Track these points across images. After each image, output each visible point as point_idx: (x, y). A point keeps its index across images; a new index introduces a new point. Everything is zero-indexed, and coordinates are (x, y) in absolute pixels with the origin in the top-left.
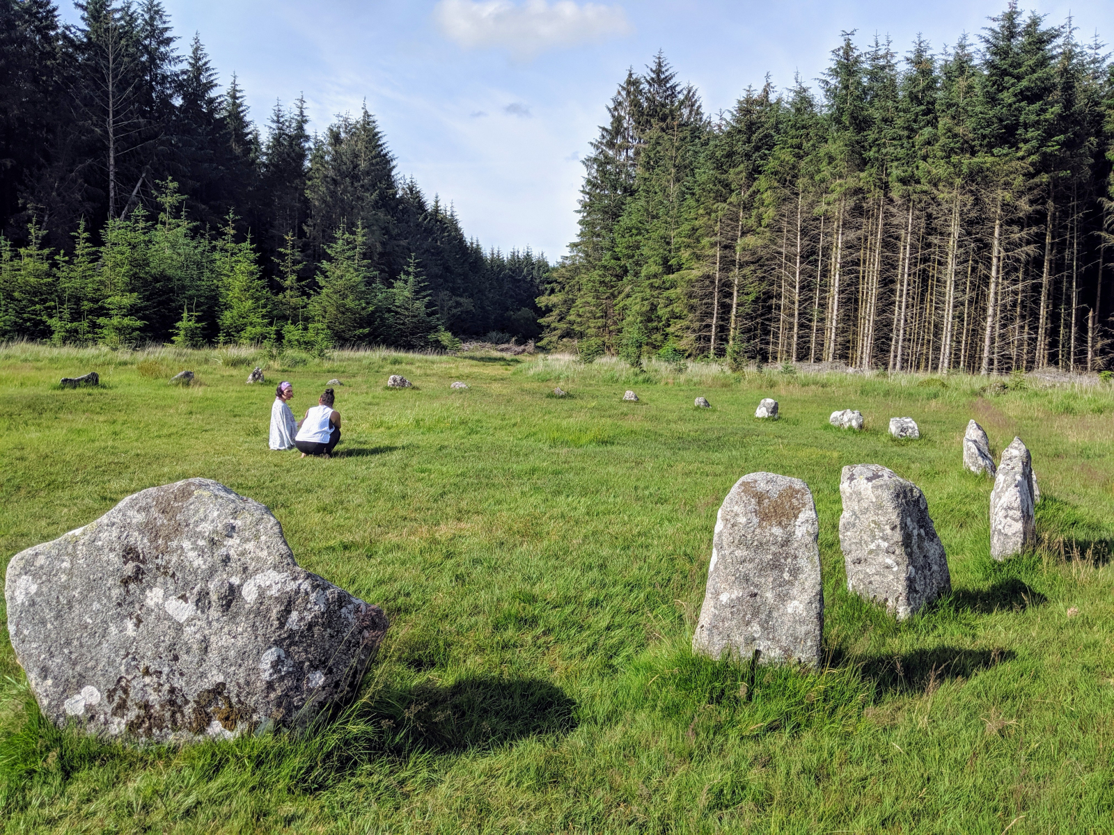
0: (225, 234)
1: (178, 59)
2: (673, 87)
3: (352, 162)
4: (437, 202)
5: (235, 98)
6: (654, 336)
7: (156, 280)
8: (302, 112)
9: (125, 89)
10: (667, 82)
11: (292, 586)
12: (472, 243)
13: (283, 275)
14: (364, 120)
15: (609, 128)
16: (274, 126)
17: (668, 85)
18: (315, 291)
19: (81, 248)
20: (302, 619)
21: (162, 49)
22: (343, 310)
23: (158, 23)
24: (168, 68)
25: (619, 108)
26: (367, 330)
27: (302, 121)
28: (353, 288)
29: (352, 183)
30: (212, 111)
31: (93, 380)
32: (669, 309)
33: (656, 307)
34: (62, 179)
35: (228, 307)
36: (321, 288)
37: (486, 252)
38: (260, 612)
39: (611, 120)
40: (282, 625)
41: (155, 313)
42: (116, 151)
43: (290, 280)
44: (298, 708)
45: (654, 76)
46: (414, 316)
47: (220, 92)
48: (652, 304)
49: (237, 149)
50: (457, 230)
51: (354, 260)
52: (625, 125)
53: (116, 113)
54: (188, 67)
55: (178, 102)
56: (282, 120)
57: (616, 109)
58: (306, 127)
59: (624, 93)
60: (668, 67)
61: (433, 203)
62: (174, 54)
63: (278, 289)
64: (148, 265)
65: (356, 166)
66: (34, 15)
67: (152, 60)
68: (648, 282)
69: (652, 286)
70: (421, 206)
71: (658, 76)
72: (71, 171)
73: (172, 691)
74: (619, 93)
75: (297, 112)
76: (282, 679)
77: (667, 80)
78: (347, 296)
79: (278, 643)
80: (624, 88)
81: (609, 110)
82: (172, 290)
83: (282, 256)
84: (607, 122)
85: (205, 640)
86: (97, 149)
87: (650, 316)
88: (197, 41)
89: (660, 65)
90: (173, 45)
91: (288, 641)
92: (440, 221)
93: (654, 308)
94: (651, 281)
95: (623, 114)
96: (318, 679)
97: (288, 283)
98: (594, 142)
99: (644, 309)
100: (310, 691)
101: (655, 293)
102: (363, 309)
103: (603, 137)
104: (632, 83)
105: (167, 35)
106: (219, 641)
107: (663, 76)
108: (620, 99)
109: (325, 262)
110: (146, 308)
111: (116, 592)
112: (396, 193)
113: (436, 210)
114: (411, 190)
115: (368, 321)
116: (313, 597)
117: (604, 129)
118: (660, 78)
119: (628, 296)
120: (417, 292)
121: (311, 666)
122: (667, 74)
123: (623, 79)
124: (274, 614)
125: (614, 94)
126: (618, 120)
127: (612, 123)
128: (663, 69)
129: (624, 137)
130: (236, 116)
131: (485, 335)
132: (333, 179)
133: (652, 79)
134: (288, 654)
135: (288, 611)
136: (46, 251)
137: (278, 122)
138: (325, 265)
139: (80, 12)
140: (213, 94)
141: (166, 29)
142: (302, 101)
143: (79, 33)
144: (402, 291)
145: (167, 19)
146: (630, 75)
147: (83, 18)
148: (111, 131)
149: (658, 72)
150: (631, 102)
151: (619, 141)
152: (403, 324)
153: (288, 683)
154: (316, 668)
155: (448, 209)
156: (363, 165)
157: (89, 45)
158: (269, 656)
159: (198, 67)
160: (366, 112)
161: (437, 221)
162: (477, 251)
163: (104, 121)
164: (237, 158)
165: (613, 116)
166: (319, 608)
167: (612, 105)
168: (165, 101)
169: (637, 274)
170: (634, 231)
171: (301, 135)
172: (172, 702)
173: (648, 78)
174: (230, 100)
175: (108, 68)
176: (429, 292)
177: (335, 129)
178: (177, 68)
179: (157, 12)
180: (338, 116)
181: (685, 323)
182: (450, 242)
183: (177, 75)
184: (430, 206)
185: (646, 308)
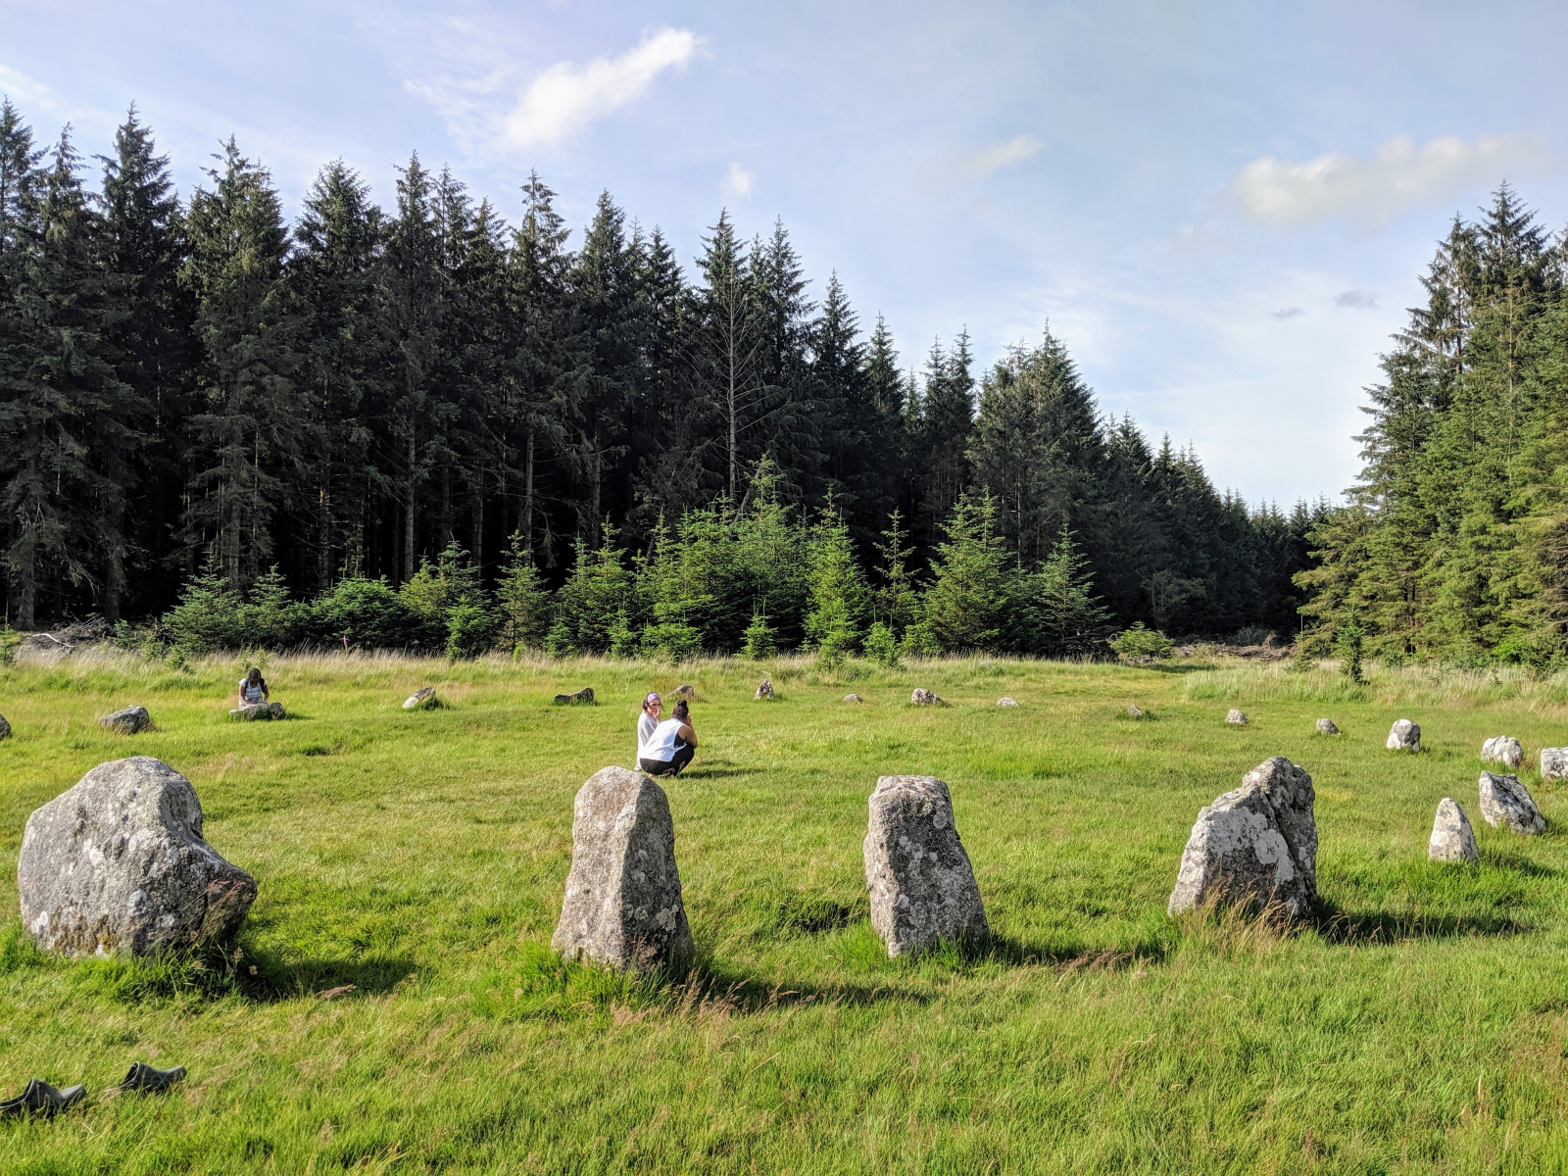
0: (824, 518)
1: (810, 307)
2: (1531, 234)
3: (1025, 406)
4: (1166, 445)
5: (881, 343)
6: (1486, 628)
7: (738, 578)
8: (963, 351)
9: (747, 353)
10: (1520, 227)
11: (156, 841)
12: (1228, 498)
13: (887, 565)
14: (1046, 349)
15: (1427, 308)
16: (931, 372)
17: (1521, 233)
18: (929, 583)
19: (662, 546)
20: (159, 869)
21: (791, 299)
22: (965, 605)
23: (787, 269)
24: (797, 321)
25: (1442, 278)
26: (995, 632)
27: (964, 361)
28: (978, 576)
29: (1024, 435)
30: (851, 366)
31: (587, 697)
32: (1509, 583)
33: (1486, 579)
34: (680, 465)
35: (816, 608)
36: (938, 578)
37: (1252, 510)
38: (135, 862)
39: (1430, 297)
40: (146, 873)
41: (733, 618)
42: (738, 426)
43: (896, 570)
44: (151, 941)
45: (1495, 222)
46: (1069, 610)
47: (862, 339)
48: (1479, 576)
49: (883, 408)
50: (1200, 481)
51: (980, 539)
52: (1454, 302)
53: (738, 382)
54: (824, 315)
55: (810, 357)
56: (941, 363)
57: (1436, 279)
58: (969, 368)
59: (1448, 255)
60: (1520, 204)
61: (1162, 448)
62: (805, 303)
63: (878, 581)
64: (730, 561)
65: (1030, 411)
66: (656, 282)
67: (780, 315)
68: (1470, 540)
69: (1479, 547)
70: (1140, 453)
71: (1503, 221)
72: (689, 455)
73: (81, 918)
74: (1440, 255)
75: (959, 352)
76: (141, 916)
77: (1519, 224)
78: (969, 587)
79: (143, 887)
80: (1447, 247)
81: (1425, 282)
82: (755, 590)
83: (886, 541)
84: (1424, 301)
85: (103, 881)
86: (715, 427)
87: (1477, 594)
88: (834, 281)
89: (1505, 204)
90: (802, 292)
91: (150, 886)
92: (1172, 472)
93: (1482, 582)
94: (1476, 538)
95: (1448, 285)
96: (169, 920)
97: (893, 574)
98: (1401, 333)
99: (1464, 584)
100: (162, 929)
101: (1484, 558)
102: (993, 602)
103: (1418, 323)
104: (1461, 236)
105: (797, 280)
106: (111, 882)
107: (1511, 221)
108: (1443, 264)
109: (942, 544)
110: (723, 613)
111: (70, 841)
112: (1099, 438)
113: (1166, 457)
114: (1126, 433)
115: (996, 619)
116: (169, 851)
117: (1417, 312)
118: (1506, 223)
119: (1440, 564)
120: (1073, 577)
121: (165, 909)
122: (1518, 216)
123: (1445, 234)
124: (142, 864)
125: (1432, 257)
126: (1441, 297)
127: (1432, 302)
128: (1512, 210)
129: (1453, 320)
130: (883, 365)
131: (1234, 631)
132: (1000, 432)
133: (1493, 227)
134: (149, 898)
135: (151, 862)
136: (620, 552)
137: (936, 366)
138: (944, 548)
139: (702, 270)
140: (854, 342)
141: (796, 274)
142: (965, 336)
143: (700, 295)
144: (1054, 574)
145: (797, 261)
146: (1458, 226)
147: (706, 276)
148: (732, 403)
149: (1502, 216)
150: (1461, 266)
151: (1445, 326)
152: (1053, 621)
153: (146, 920)
154: (169, 912)
155: (1186, 452)
156: (1039, 407)
157: (712, 306)
158: (135, 897)
159: (836, 312)
160: (1049, 338)
161: (1168, 470)
162: (1237, 511)
163: (724, 393)
164: (881, 417)
165: (1433, 291)
166: (172, 862)
167: (1428, 274)
168: (797, 362)
169: (1454, 529)
170: (1446, 463)
171: (964, 381)
172: (80, 928)
173: (1486, 227)
174: (875, 348)
175: (728, 331)
176: (1090, 575)
177: (1005, 366)
178: (809, 318)
179: (785, 255)
180: (1010, 348)
181: (1536, 604)
182: (1187, 499)
183: (808, 328)
184: (1155, 453)
185: (1469, 580)
